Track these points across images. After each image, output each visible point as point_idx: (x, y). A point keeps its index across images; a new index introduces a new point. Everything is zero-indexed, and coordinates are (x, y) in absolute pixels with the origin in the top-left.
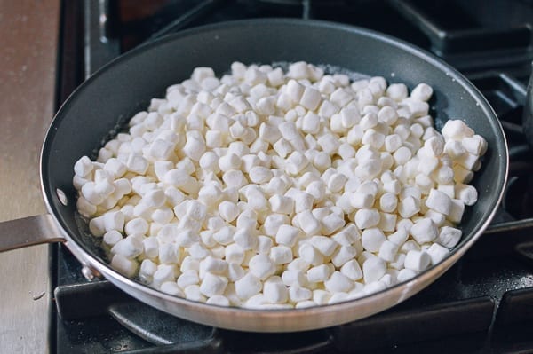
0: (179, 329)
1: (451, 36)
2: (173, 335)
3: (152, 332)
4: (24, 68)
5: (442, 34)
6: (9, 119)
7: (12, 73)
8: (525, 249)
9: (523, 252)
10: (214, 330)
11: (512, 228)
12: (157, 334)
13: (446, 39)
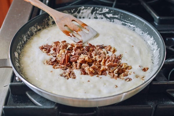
0: (46, 102)
1: (161, 18)
2: (44, 103)
3: (37, 101)
4: (20, 15)
5: (158, 17)
6: (11, 30)
7: (15, 16)
8: (169, 91)
9: (168, 92)
10: (56, 103)
11: (165, 83)
12: (39, 102)
13: (159, 19)
